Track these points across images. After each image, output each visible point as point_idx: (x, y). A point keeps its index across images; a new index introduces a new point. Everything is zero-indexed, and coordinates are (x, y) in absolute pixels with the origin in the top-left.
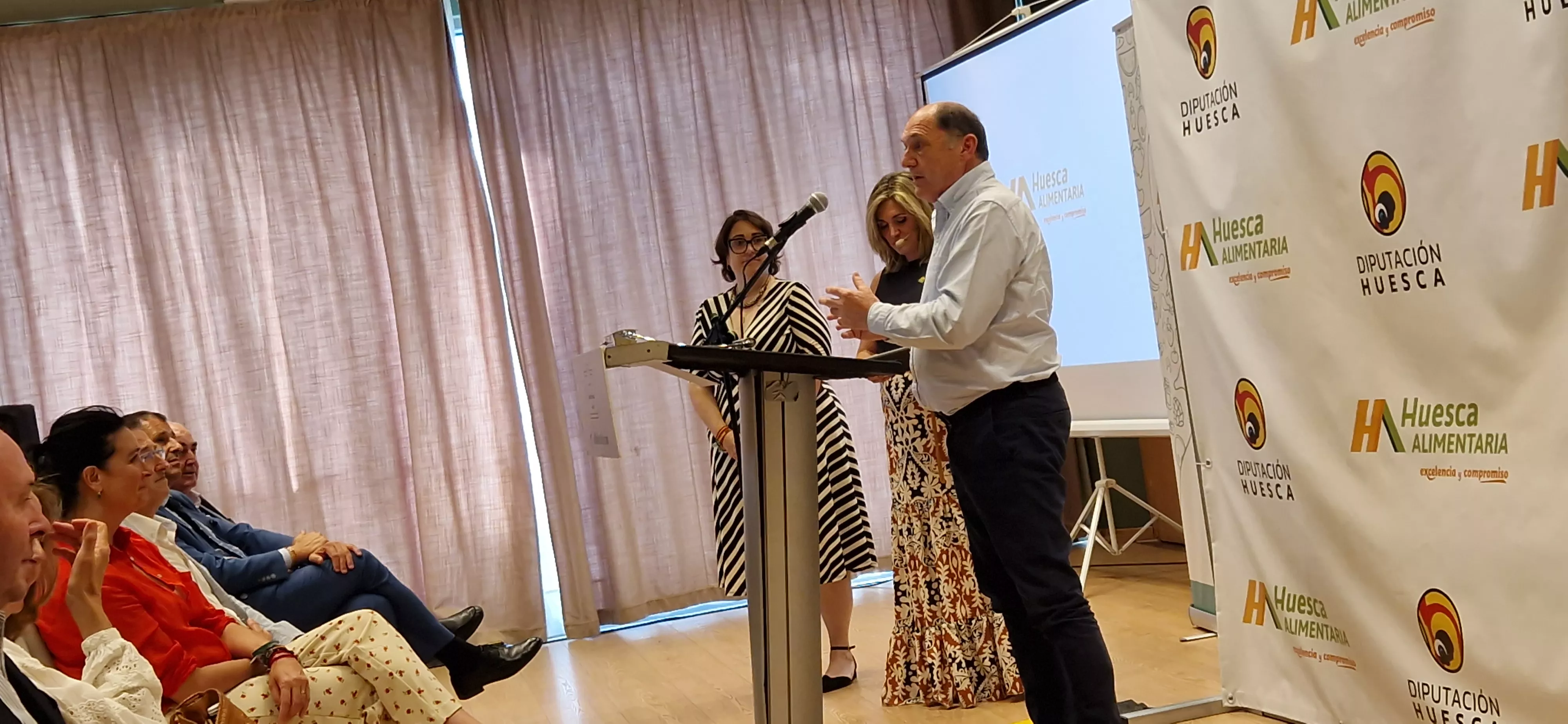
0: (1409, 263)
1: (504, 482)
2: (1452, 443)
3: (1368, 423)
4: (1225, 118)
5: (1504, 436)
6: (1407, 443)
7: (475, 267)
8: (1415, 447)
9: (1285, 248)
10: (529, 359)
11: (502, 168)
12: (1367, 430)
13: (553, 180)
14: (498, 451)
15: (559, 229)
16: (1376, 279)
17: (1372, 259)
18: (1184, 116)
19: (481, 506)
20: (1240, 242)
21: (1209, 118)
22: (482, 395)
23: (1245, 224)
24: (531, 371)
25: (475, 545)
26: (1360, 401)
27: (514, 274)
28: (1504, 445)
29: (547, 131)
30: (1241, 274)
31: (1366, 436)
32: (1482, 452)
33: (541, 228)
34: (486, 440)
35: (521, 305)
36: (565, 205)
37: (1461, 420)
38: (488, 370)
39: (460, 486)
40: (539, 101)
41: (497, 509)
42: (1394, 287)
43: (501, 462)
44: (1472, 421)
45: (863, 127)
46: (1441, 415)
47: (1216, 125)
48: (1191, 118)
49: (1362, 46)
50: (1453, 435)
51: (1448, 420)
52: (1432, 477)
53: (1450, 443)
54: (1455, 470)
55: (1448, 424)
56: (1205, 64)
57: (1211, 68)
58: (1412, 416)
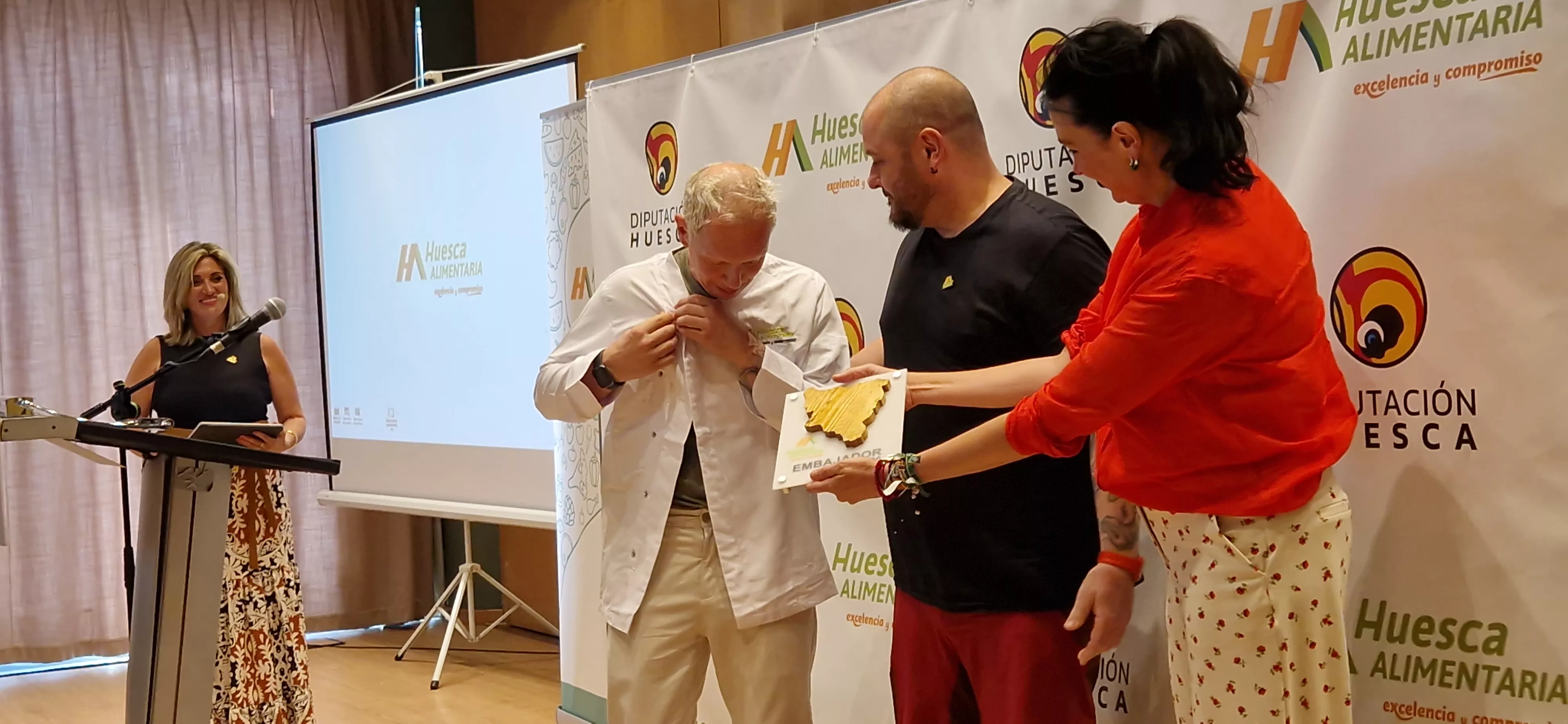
2: (883, 593)
8: (845, 593)
18: (632, 227)
21: (660, 232)
45: (243, 167)
46: (874, 564)
47: (668, 242)
48: (641, 231)
49: (835, 193)
50: (884, 586)
51: (881, 570)
52: (858, 623)
53: (880, 593)
54: (882, 620)
55: (879, 574)
56: (662, 179)
57: (667, 185)
58: (845, 561)
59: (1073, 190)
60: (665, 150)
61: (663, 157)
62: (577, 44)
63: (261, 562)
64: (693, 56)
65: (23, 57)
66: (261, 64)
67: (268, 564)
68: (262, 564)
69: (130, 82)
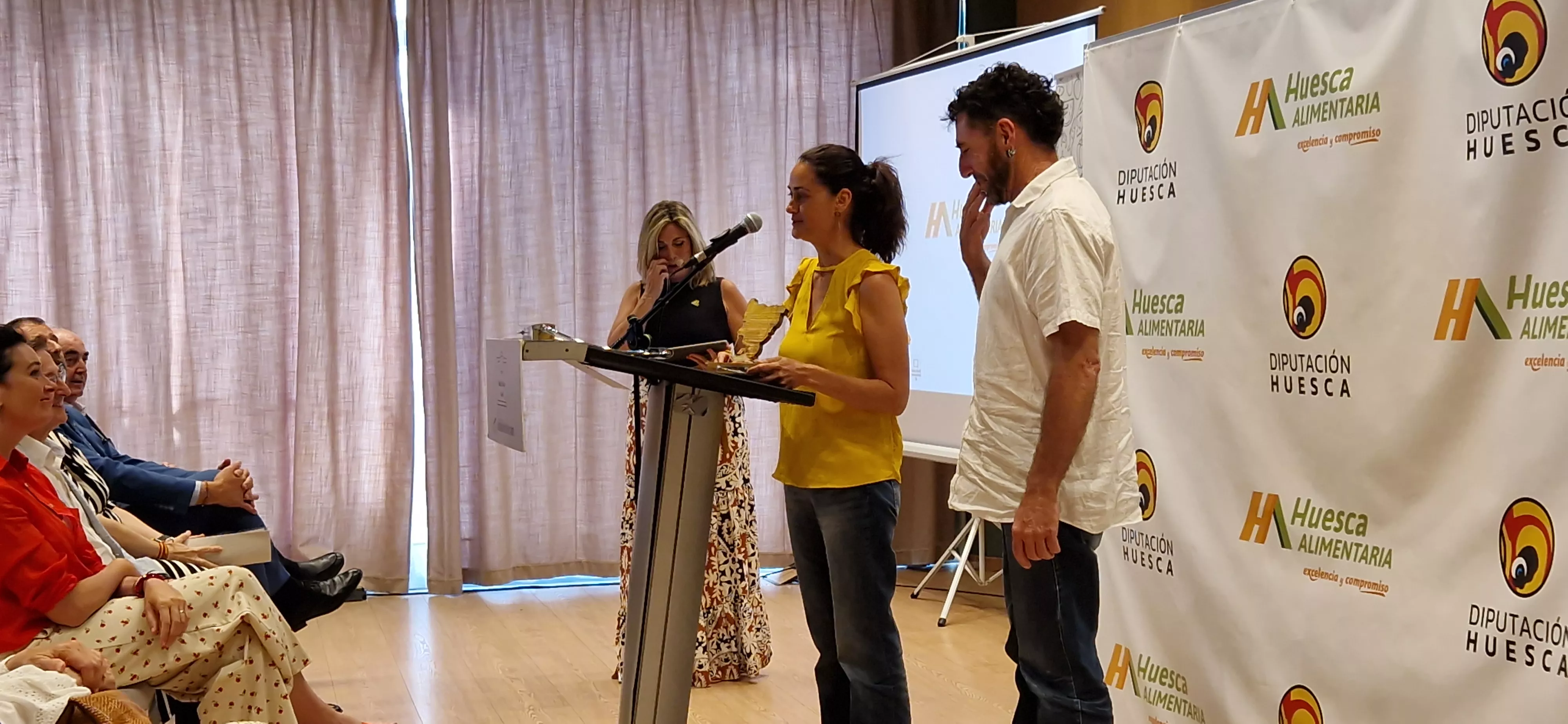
0: (1319, 369)
1: (386, 430)
2: (1339, 549)
3: (1259, 516)
4: (1161, 195)
5: (1390, 551)
6: (1295, 542)
7: (387, 212)
8: (1301, 546)
9: (1202, 331)
12: (1258, 522)
13: (477, 135)
14: (385, 398)
15: (476, 185)
16: (1285, 378)
17: (1285, 358)
18: (1120, 184)
19: (359, 450)
20: (1159, 316)
21: (1145, 191)
22: (377, 340)
23: (1165, 301)
24: (429, 320)
26: (1254, 492)
27: (425, 224)
28: (1388, 559)
29: (478, 86)
30: (1154, 349)
31: (1256, 527)
32: (1366, 563)
34: (374, 386)
35: (427, 254)
36: (485, 162)
37: (1350, 528)
38: (385, 315)
40: (473, 55)
41: (375, 455)
42: (1303, 389)
43: (386, 408)
44: (1361, 530)
45: (793, 127)
46: (1331, 520)
47: (1151, 199)
48: (1127, 188)
49: (1305, 151)
50: (1340, 542)
51: (1338, 526)
52: (1314, 578)
53: (1337, 549)
54: (1337, 576)
55: (1336, 530)
56: (1148, 137)
57: (1153, 143)
58: (1303, 516)
59: (1530, 149)
60: (1153, 109)
61: (1151, 117)
62: (1097, 7)
63: (718, 483)
64: (1181, 16)
65: (603, 24)
66: (814, 29)
67: (724, 486)
68: (718, 486)
69: (695, 47)
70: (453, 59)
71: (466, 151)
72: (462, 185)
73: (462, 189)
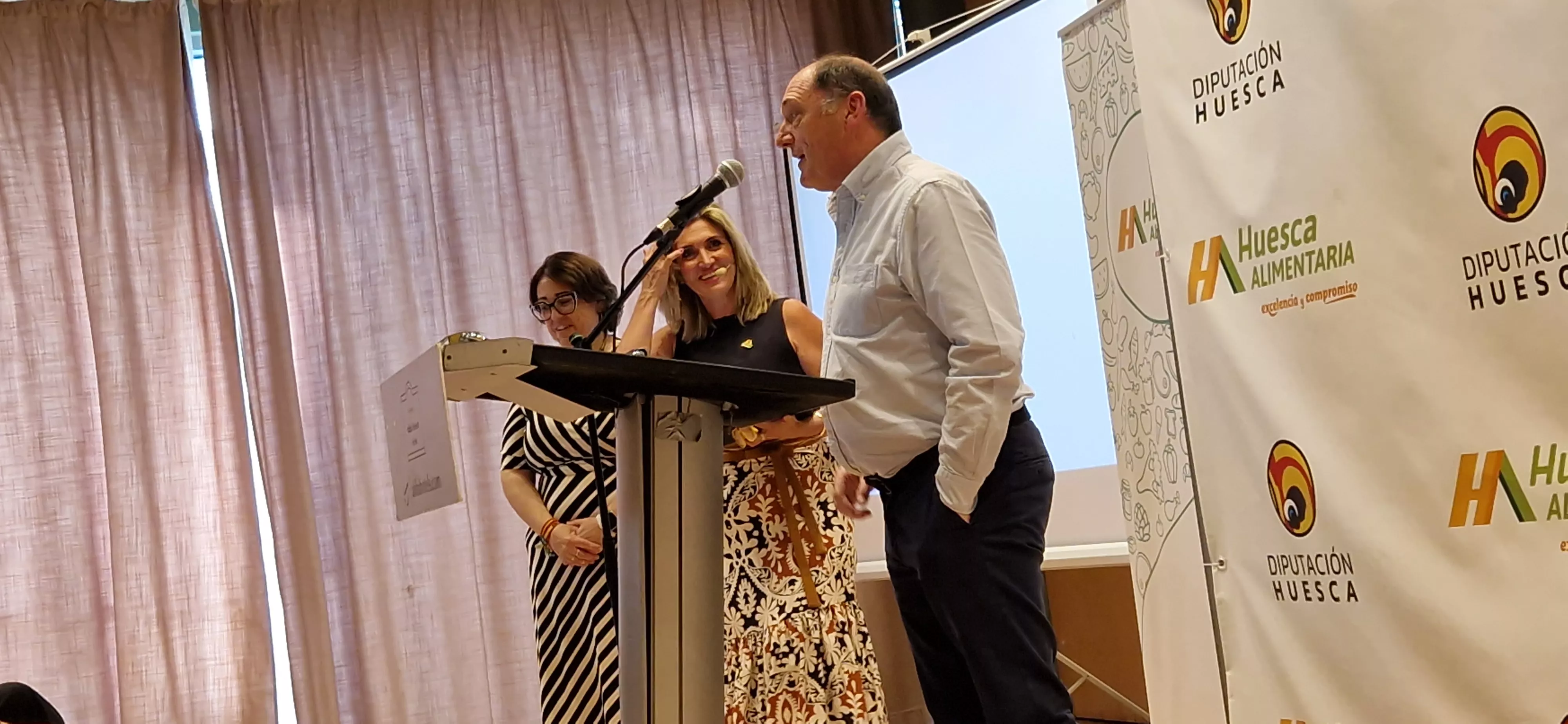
0: (1547, 256)
1: (235, 629)
3: (1476, 485)
4: (1262, 91)
6: (1540, 508)
7: (208, 350)
8: (1551, 512)
9: (1350, 257)
10: (274, 469)
11: (248, 223)
12: (1475, 494)
13: (313, 241)
14: (228, 589)
15: (319, 305)
16: (1492, 285)
17: (1488, 257)
18: (1197, 97)
19: (202, 659)
20: (1281, 254)
21: (1235, 95)
22: (211, 515)
23: (1288, 231)
24: (276, 485)
25: (193, 711)
26: (1463, 456)
27: (258, 359)
29: (308, 179)
30: (1280, 300)
31: (1473, 504)
33: (295, 303)
34: (213, 574)
35: (265, 399)
36: (329, 273)
38: (219, 481)
39: (176, 633)
40: (298, 142)
41: (223, 664)
42: (1522, 292)
43: (232, 602)
47: (1247, 102)
48: (1209, 99)
56: (1230, 24)
65: (457, 86)
66: (719, 67)
69: (575, 104)
70: (273, 149)
71: (302, 262)
72: (300, 305)
73: (301, 312)
